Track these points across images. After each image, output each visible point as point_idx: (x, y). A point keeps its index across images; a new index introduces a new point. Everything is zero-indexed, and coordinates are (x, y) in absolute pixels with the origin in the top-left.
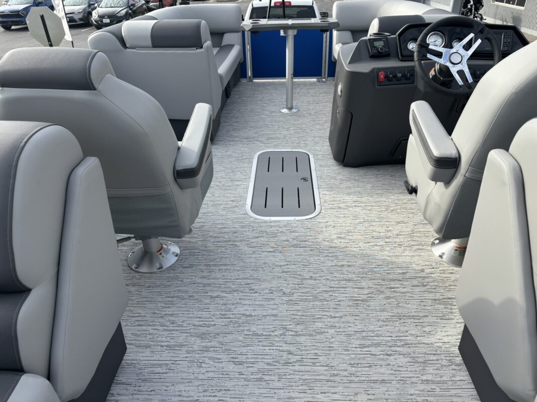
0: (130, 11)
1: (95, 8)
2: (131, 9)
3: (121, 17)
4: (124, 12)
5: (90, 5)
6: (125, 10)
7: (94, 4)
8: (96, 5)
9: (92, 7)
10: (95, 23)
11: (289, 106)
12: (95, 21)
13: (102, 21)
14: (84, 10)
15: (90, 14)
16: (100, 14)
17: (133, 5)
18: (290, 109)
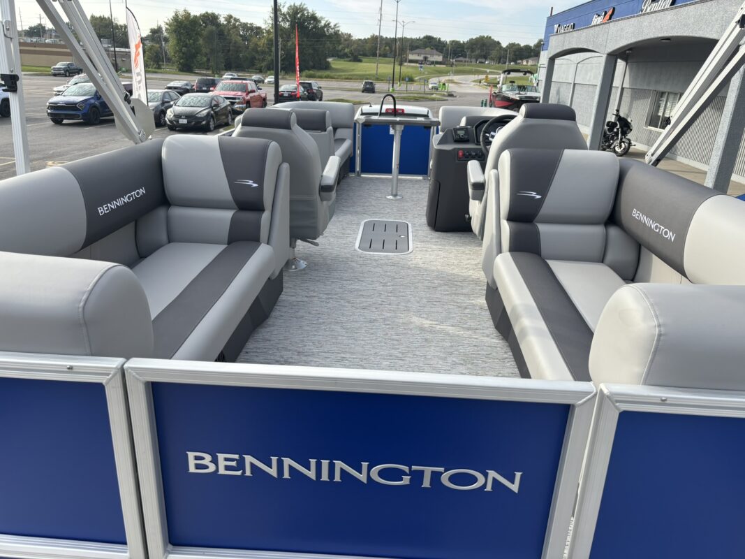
0: (212, 112)
1: (171, 106)
2: (213, 110)
3: (201, 118)
4: (205, 112)
5: (163, 103)
6: (207, 111)
7: (169, 102)
8: (172, 103)
9: (166, 105)
10: (169, 123)
11: (394, 193)
12: (169, 121)
13: (178, 122)
14: (156, 107)
15: (164, 113)
16: (176, 113)
17: (217, 105)
18: (395, 195)
